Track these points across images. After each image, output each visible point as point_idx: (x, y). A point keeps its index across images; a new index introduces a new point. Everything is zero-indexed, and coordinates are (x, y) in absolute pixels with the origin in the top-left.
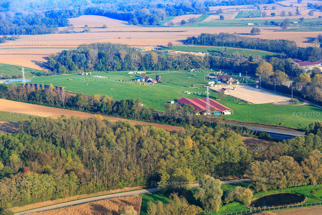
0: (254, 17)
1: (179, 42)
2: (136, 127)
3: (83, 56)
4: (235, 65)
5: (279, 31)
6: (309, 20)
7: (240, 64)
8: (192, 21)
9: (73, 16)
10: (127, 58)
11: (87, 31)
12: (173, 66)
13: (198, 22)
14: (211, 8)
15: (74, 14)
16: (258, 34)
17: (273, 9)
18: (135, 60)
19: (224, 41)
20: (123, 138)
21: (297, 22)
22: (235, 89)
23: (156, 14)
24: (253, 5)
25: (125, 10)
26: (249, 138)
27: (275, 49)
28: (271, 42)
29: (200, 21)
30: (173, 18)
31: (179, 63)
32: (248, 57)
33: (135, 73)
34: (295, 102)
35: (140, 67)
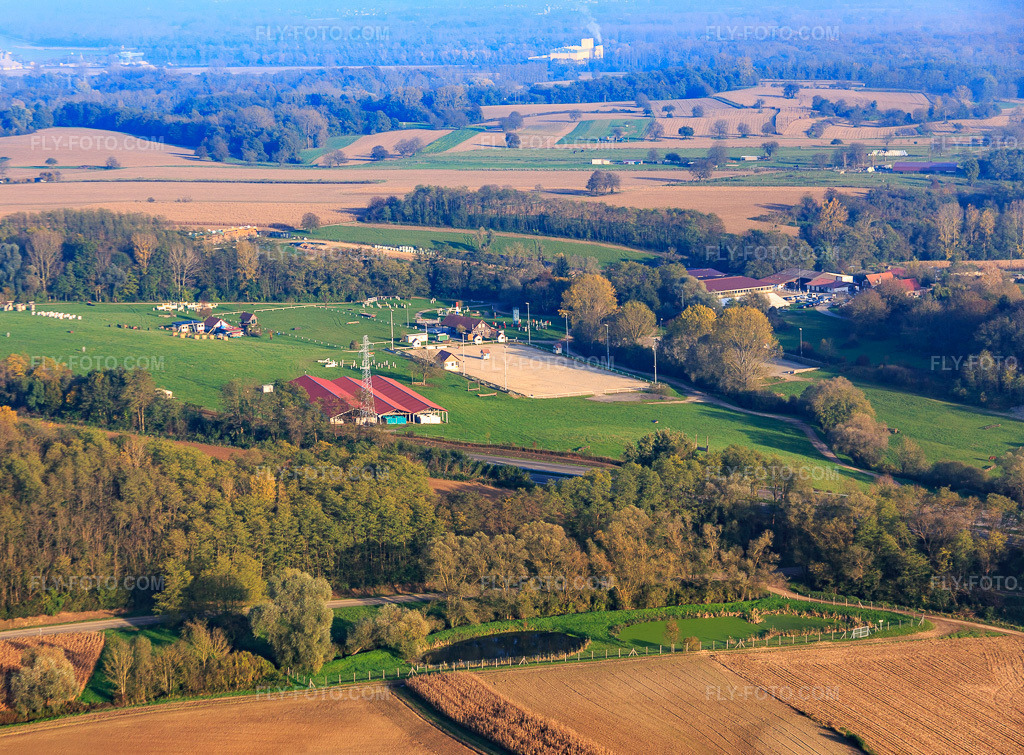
0: (621, 141)
1: (343, 214)
2: (112, 440)
3: (12, 251)
4: (505, 286)
5: (683, 183)
6: (799, 151)
7: (524, 283)
8: (408, 150)
9: (15, 130)
10: (159, 258)
11: (49, 178)
12: (309, 288)
13: (431, 155)
14: (488, 111)
15: (17, 122)
16: (612, 192)
17: (694, 116)
18: (183, 267)
19: (491, 213)
20: (67, 471)
21: (755, 158)
22: (487, 357)
23: (293, 126)
24: (633, 103)
25: (195, 112)
26: (469, 484)
27: (651, 240)
28: (639, 216)
29: (435, 152)
30: (354, 140)
31: (329, 278)
32: (555, 261)
33: (182, 308)
34: (661, 395)
35: (199, 291)
